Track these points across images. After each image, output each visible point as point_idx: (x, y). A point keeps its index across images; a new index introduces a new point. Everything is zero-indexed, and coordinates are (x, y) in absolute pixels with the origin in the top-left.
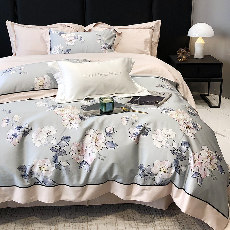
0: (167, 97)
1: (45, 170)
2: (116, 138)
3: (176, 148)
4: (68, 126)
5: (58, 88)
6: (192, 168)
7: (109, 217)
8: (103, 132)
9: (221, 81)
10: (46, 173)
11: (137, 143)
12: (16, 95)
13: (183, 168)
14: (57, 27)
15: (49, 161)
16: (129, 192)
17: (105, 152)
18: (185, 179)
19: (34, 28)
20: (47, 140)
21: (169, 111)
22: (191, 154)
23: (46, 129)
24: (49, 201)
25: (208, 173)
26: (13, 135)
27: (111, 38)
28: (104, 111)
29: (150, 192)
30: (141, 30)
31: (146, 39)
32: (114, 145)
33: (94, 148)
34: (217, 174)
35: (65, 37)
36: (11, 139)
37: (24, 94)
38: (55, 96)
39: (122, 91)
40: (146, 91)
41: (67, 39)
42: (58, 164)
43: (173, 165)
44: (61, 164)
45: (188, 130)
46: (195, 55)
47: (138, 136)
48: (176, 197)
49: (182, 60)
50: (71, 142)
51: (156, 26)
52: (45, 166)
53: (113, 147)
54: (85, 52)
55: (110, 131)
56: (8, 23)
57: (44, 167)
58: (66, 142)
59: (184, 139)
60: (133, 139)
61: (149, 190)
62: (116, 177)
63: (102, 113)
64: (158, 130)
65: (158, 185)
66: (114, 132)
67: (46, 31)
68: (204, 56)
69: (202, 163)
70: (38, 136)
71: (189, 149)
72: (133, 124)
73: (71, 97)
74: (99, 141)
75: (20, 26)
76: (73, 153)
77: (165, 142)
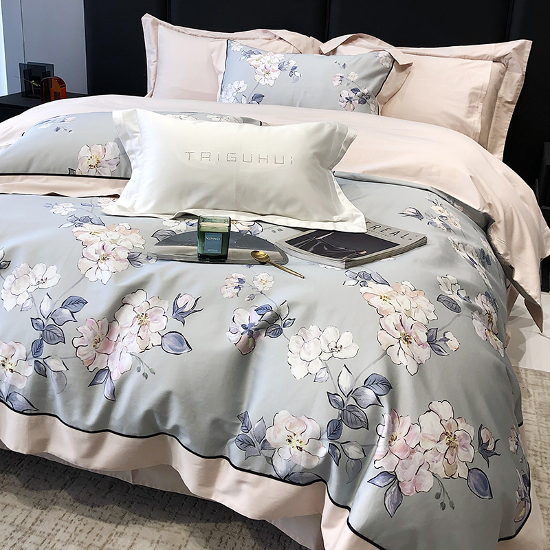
0: (404, 243)
1: (12, 371)
2: (191, 329)
3: (344, 390)
5: (128, 179)
7: (176, 527)
8: (167, 306)
10: (14, 379)
11: (246, 353)
12: (28, 180)
13: (353, 451)
15: (22, 350)
16: (208, 478)
17: (155, 358)
19: (202, 36)
20: (32, 298)
21: (370, 283)
22: (387, 417)
23: (39, 270)
25: (428, 483)
27: (371, 76)
29: (258, 491)
31: (478, 89)
32: (183, 345)
33: (132, 342)
37: (46, 181)
38: (117, 196)
42: (41, 361)
43: (325, 436)
44: (48, 363)
45: (404, 346)
47: (251, 335)
48: (330, 526)
50: (84, 313)
52: (13, 361)
53: (178, 348)
54: (298, 104)
55: (185, 306)
57: (11, 361)
58: (72, 313)
59: (380, 370)
60: (235, 338)
61: (256, 485)
62: (176, 428)
64: (314, 329)
65: (280, 479)
67: (222, 46)
69: (413, 451)
70: (15, 285)
71: (384, 400)
72: (252, 298)
74: (149, 326)
76: (82, 343)
77: (321, 365)
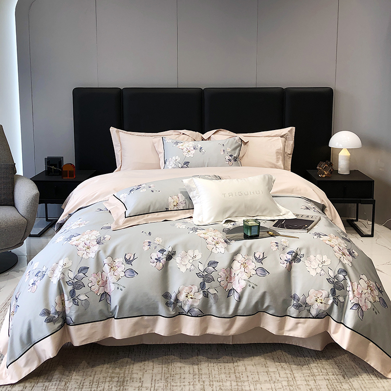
0: (316, 221)
1: (192, 298)
2: (266, 265)
3: (332, 277)
4: (214, 250)
5: (193, 209)
6: (351, 299)
8: (252, 257)
9: (373, 202)
10: (193, 302)
11: (289, 270)
12: (150, 216)
13: (341, 299)
14: (171, 135)
15: (195, 288)
16: (281, 326)
17: (256, 279)
18: (344, 312)
20: (193, 265)
21: (321, 236)
22: (349, 283)
23: (190, 253)
24: (195, 334)
25: (369, 306)
26: (156, 259)
27: (235, 149)
28: (249, 235)
29: (306, 325)
30: (271, 139)
31: (278, 150)
32: (265, 272)
33: (243, 275)
34: (379, 307)
35: (183, 147)
36: (155, 263)
37: (158, 215)
38: (191, 217)
39: (264, 214)
40: (291, 213)
41: (185, 150)
42: (206, 291)
43: (331, 295)
44: (209, 291)
45: (344, 257)
46: (339, 170)
47: (290, 263)
48: (335, 332)
49: (324, 176)
50: (218, 267)
51: (289, 134)
52: (192, 293)
53: (264, 274)
54: (206, 165)
55: (259, 257)
56: (113, 130)
57: (191, 294)
58: (213, 268)
59: (340, 267)
60: (285, 265)
61: (304, 323)
62: (268, 307)
63: (246, 237)
64: (312, 257)
65: (314, 318)
66: (264, 258)
67: (159, 140)
68: (351, 171)
69: (361, 294)
70: (182, 261)
71: (347, 277)
72: (284, 249)
73: (209, 218)
74: (248, 267)
75: (127, 133)
76: (222, 279)
77: (320, 269)
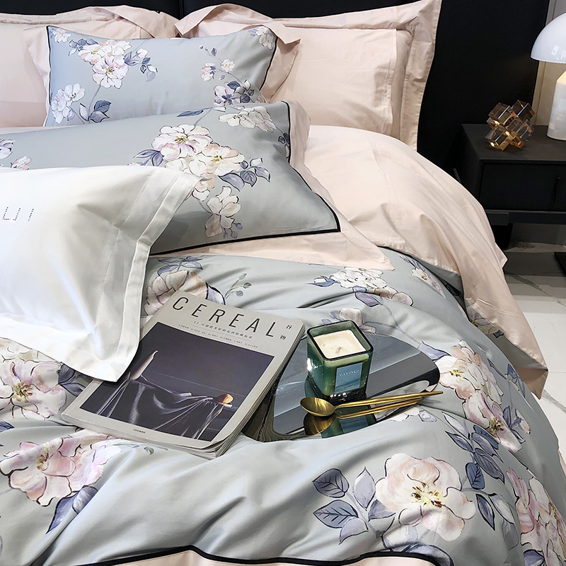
27: (252, 63)
30: (368, 35)
31: (384, 68)
41: (98, 66)
46: (552, 126)
51: (422, 20)
